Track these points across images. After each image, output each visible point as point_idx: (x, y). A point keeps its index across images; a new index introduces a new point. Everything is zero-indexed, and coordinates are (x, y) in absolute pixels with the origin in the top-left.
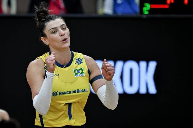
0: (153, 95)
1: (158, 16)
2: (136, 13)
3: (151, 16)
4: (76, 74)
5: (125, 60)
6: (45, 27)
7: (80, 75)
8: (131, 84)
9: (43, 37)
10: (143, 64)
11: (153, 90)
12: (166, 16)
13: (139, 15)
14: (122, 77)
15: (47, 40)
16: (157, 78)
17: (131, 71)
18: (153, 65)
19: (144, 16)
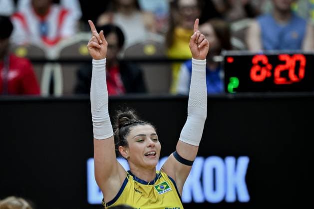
0: (244, 204)
3: (240, 95)
4: (159, 191)
5: (206, 156)
6: (129, 132)
7: (165, 191)
8: (214, 188)
9: (123, 146)
10: (230, 161)
11: (244, 197)
12: (259, 95)
14: (201, 180)
15: (127, 152)
17: (214, 171)
18: (244, 162)
19: (230, 96)
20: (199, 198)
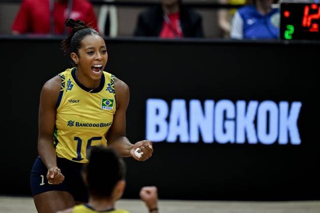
0: (296, 146)
1: (305, 42)
2: (275, 37)
5: (260, 100)
8: (268, 131)
10: (284, 105)
11: (296, 140)
12: (314, 42)
13: (279, 41)
14: (255, 122)
16: (302, 123)
17: (268, 113)
18: (297, 106)
19: (287, 42)
20: (252, 140)
